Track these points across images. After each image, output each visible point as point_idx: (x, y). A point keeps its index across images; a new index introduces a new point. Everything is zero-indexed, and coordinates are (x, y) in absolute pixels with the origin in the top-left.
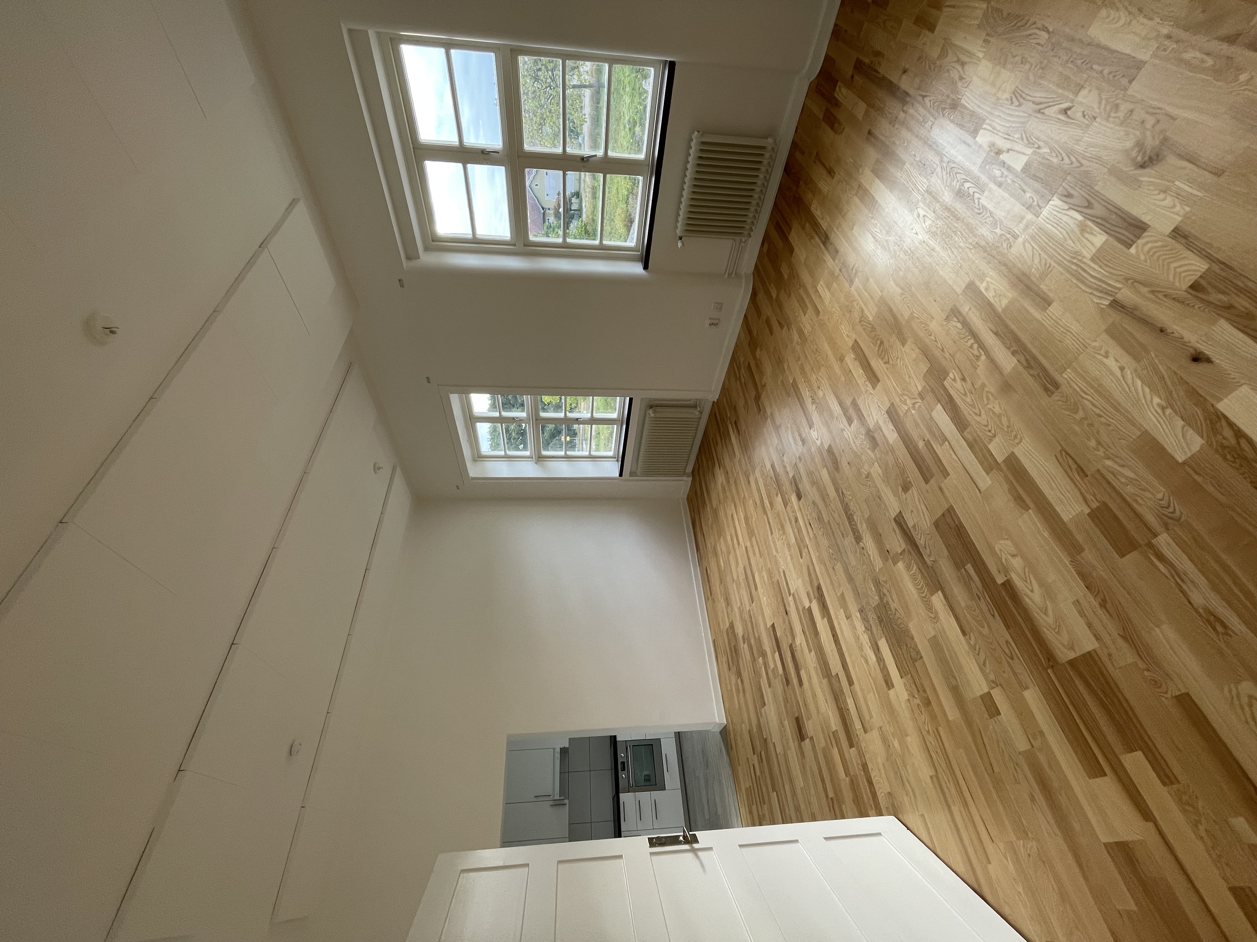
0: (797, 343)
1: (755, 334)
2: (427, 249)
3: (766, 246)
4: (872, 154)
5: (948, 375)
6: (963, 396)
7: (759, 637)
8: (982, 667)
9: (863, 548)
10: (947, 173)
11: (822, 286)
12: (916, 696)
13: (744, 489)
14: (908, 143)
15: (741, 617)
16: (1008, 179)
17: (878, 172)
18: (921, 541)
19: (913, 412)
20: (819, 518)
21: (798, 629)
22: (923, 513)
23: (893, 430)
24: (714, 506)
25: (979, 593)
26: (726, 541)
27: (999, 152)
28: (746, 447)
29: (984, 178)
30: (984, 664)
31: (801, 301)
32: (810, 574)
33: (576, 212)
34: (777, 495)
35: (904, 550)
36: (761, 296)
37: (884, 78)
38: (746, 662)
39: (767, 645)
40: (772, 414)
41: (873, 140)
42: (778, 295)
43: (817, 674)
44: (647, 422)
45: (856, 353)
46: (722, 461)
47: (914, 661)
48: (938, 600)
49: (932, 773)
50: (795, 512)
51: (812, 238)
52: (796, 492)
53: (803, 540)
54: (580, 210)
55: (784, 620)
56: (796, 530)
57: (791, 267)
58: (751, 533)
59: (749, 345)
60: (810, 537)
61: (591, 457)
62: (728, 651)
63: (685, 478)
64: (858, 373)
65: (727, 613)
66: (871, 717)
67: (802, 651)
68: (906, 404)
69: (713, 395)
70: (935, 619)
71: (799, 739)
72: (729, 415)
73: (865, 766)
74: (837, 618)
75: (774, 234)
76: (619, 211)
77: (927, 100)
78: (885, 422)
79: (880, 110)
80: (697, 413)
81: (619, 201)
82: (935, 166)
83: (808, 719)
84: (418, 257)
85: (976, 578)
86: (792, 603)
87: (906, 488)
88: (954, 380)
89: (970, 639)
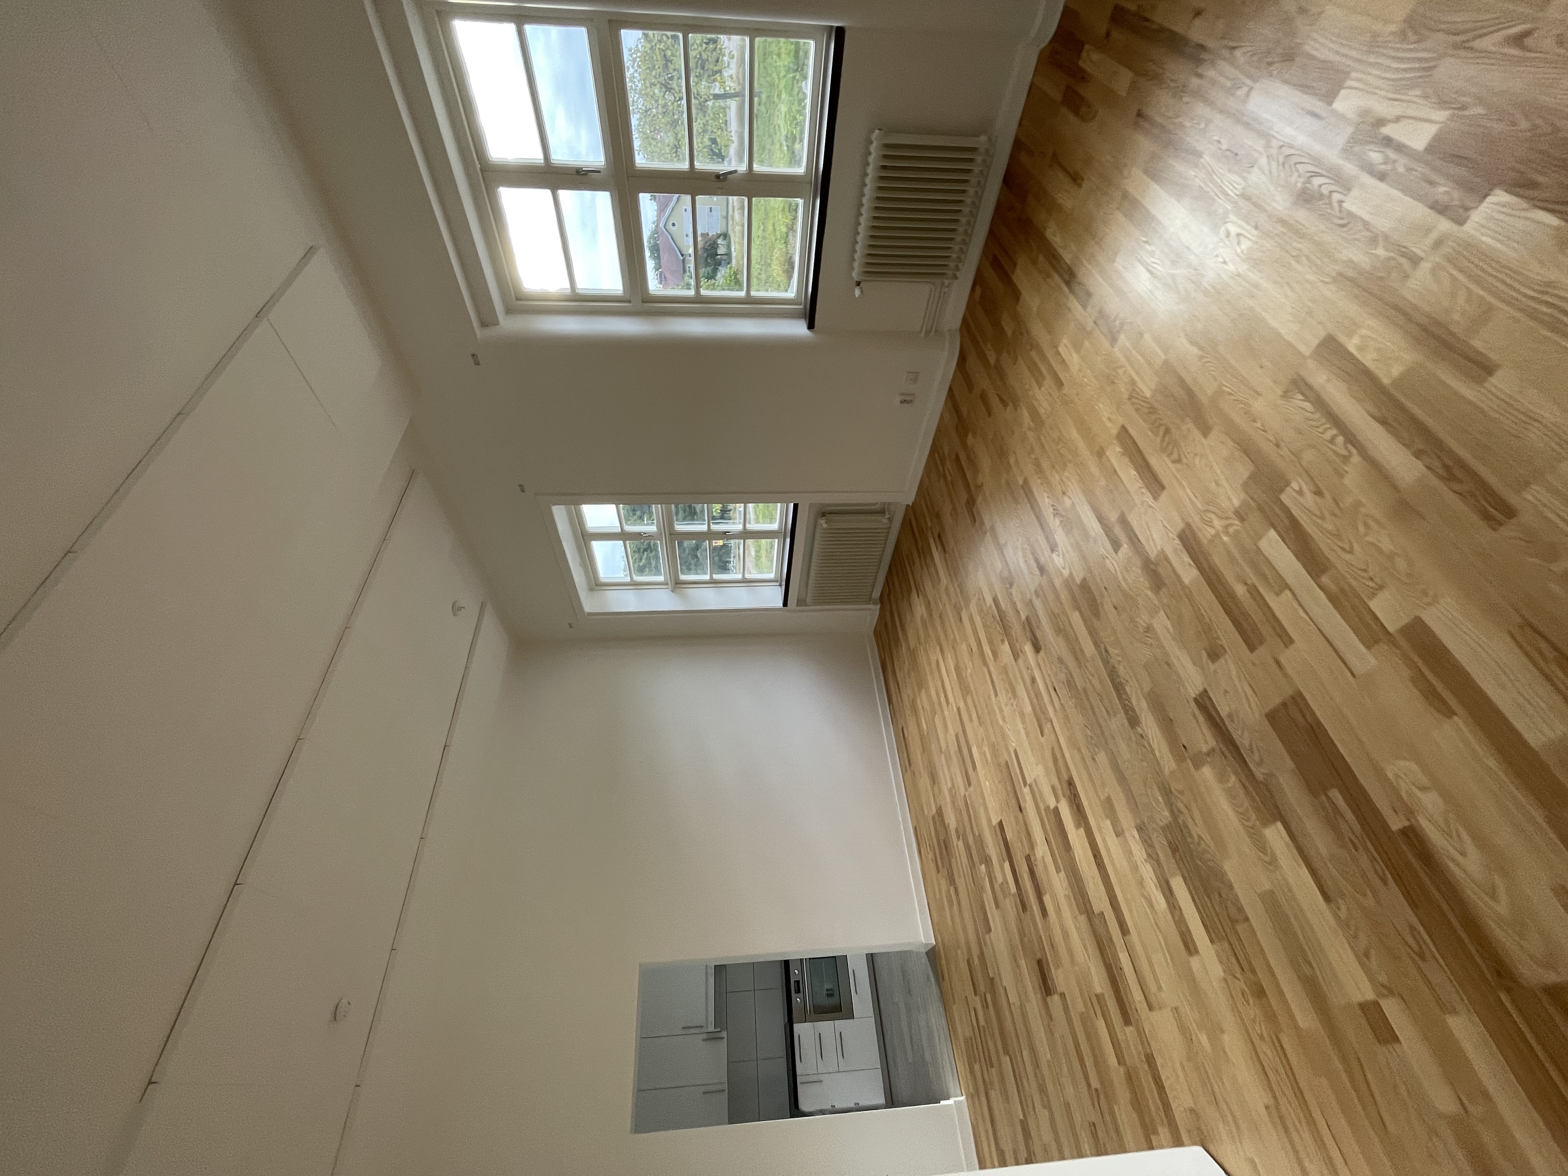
0: (1029, 429)
1: (965, 414)
2: (509, 311)
3: (978, 290)
4: (1144, 144)
5: (1288, 484)
6: (1319, 521)
7: (980, 835)
8: (1363, 957)
9: (1142, 736)
10: (1278, 165)
11: (1065, 345)
12: (1239, 975)
13: (954, 628)
14: (1206, 125)
15: (953, 802)
16: (1397, 165)
17: (1153, 174)
18: (1243, 740)
19: (1225, 539)
20: (1068, 681)
21: (1038, 835)
22: (1247, 698)
23: (1190, 565)
24: (912, 646)
25: (1353, 838)
26: (929, 696)
27: (1381, 122)
28: (955, 570)
29: (1350, 168)
30: (1367, 955)
31: (1034, 369)
32: (1055, 761)
33: (725, 257)
34: (1003, 641)
35: (1213, 749)
36: (972, 361)
37: (1162, 30)
38: (962, 867)
39: (993, 850)
40: (993, 528)
41: (1146, 125)
42: (998, 360)
43: (1070, 905)
44: (818, 535)
45: (1122, 443)
46: (922, 588)
47: (1233, 922)
48: (1275, 834)
49: (1270, 1101)
50: (1032, 670)
51: (1049, 276)
52: (1032, 641)
53: (1045, 712)
54: (728, 254)
55: (1016, 819)
56: (1033, 696)
57: (1017, 319)
58: (965, 691)
59: (957, 429)
60: (1054, 707)
61: (745, 581)
62: (936, 847)
63: (871, 606)
64: (1129, 475)
65: (934, 795)
66: (1160, 988)
67: (1045, 867)
68: (1213, 527)
69: (909, 497)
70: (1272, 863)
71: (1044, 994)
72: (929, 524)
73: (1150, 1059)
74: (1100, 829)
75: (991, 276)
76: (777, 254)
77: (1238, 53)
78: (1175, 550)
79: (1156, 78)
80: (885, 521)
81: (776, 240)
82: (1256, 155)
83: (1057, 967)
84: (497, 323)
85: (1350, 815)
86: (1029, 798)
87: (1215, 654)
88: (1300, 492)
89: (1339, 908)
